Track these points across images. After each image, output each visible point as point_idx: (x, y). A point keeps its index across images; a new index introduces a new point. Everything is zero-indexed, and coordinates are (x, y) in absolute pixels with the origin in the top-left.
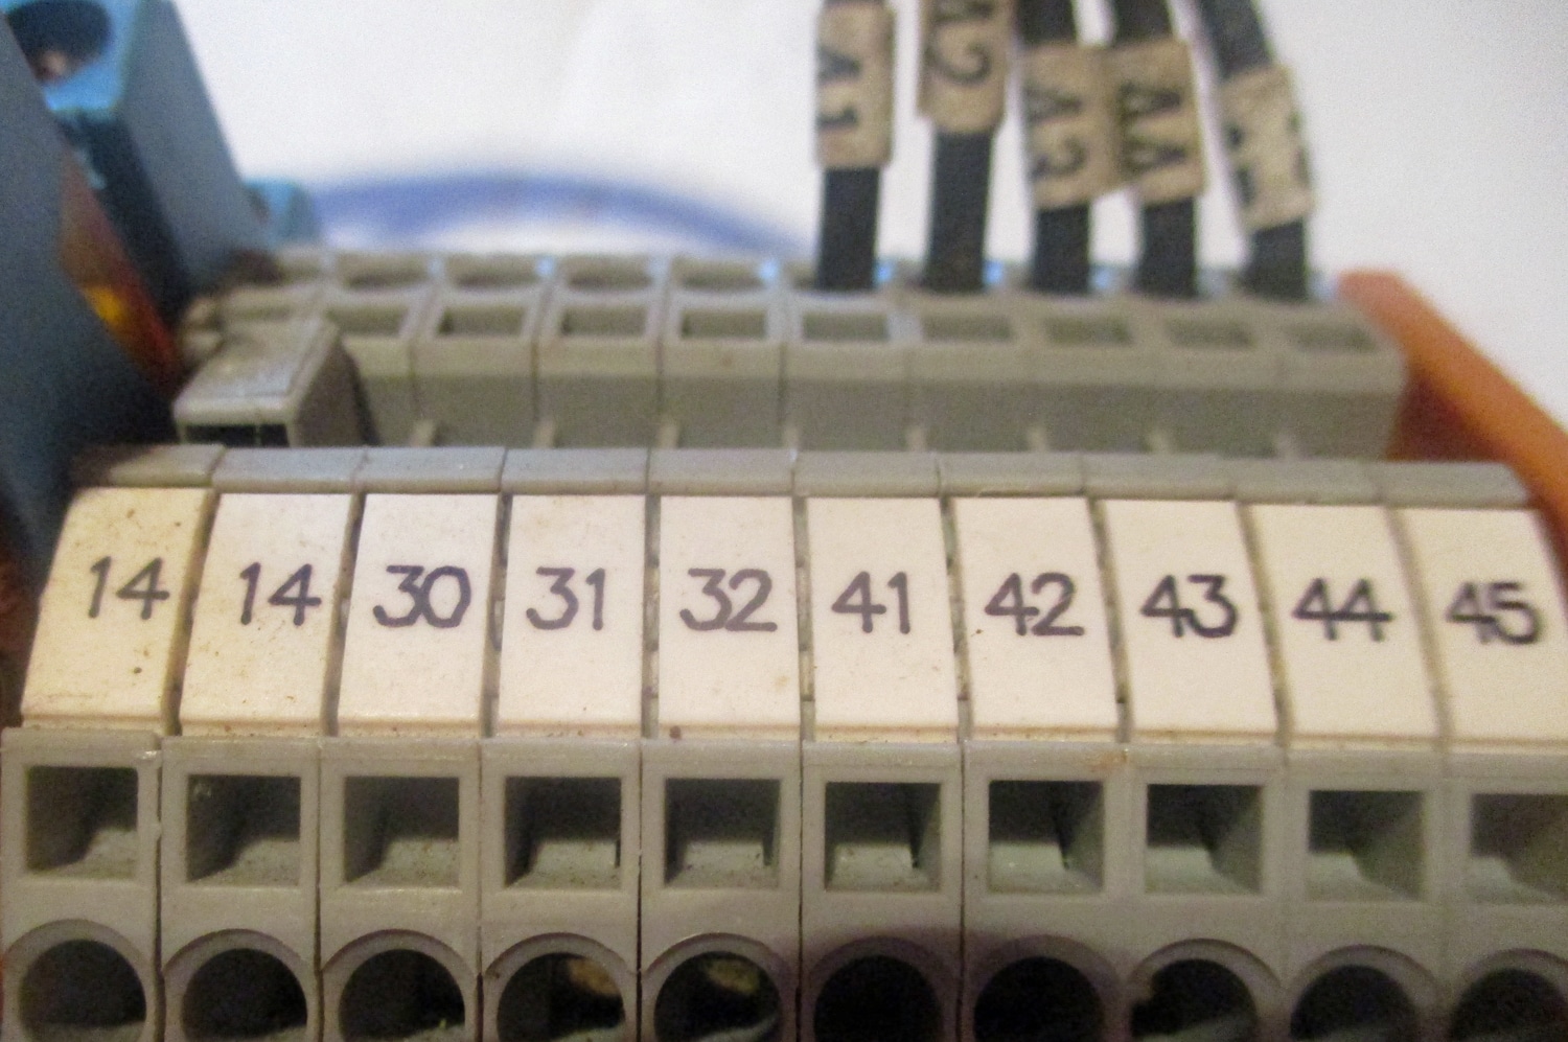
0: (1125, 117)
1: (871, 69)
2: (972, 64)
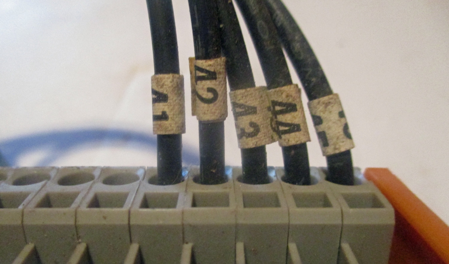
2: (210, 95)
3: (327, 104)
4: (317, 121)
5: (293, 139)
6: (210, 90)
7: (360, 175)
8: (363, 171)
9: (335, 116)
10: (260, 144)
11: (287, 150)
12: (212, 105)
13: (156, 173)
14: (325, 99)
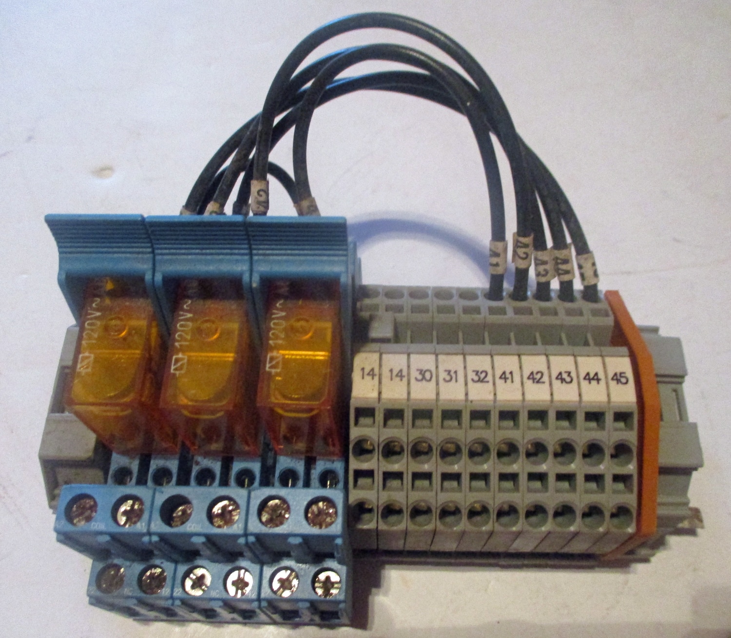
0: (557, 264)
1: (502, 255)
2: (524, 256)
3: (586, 259)
4: (580, 267)
5: (566, 278)
6: (525, 253)
7: (602, 296)
8: (604, 292)
9: (589, 265)
10: (548, 280)
11: (562, 283)
12: (525, 261)
13: (488, 291)
14: (585, 256)
